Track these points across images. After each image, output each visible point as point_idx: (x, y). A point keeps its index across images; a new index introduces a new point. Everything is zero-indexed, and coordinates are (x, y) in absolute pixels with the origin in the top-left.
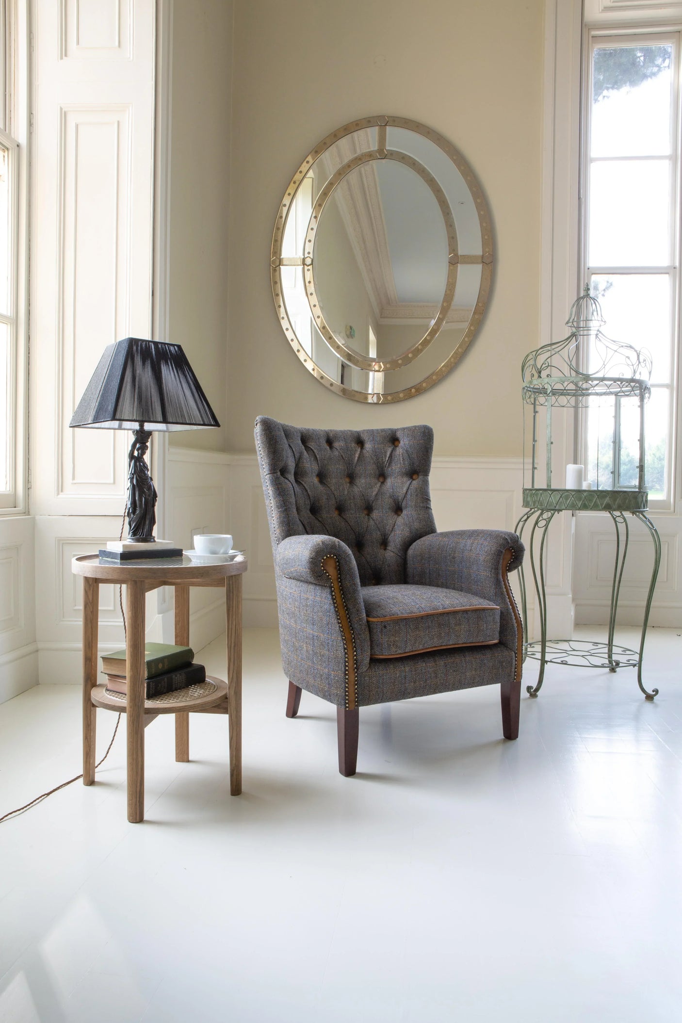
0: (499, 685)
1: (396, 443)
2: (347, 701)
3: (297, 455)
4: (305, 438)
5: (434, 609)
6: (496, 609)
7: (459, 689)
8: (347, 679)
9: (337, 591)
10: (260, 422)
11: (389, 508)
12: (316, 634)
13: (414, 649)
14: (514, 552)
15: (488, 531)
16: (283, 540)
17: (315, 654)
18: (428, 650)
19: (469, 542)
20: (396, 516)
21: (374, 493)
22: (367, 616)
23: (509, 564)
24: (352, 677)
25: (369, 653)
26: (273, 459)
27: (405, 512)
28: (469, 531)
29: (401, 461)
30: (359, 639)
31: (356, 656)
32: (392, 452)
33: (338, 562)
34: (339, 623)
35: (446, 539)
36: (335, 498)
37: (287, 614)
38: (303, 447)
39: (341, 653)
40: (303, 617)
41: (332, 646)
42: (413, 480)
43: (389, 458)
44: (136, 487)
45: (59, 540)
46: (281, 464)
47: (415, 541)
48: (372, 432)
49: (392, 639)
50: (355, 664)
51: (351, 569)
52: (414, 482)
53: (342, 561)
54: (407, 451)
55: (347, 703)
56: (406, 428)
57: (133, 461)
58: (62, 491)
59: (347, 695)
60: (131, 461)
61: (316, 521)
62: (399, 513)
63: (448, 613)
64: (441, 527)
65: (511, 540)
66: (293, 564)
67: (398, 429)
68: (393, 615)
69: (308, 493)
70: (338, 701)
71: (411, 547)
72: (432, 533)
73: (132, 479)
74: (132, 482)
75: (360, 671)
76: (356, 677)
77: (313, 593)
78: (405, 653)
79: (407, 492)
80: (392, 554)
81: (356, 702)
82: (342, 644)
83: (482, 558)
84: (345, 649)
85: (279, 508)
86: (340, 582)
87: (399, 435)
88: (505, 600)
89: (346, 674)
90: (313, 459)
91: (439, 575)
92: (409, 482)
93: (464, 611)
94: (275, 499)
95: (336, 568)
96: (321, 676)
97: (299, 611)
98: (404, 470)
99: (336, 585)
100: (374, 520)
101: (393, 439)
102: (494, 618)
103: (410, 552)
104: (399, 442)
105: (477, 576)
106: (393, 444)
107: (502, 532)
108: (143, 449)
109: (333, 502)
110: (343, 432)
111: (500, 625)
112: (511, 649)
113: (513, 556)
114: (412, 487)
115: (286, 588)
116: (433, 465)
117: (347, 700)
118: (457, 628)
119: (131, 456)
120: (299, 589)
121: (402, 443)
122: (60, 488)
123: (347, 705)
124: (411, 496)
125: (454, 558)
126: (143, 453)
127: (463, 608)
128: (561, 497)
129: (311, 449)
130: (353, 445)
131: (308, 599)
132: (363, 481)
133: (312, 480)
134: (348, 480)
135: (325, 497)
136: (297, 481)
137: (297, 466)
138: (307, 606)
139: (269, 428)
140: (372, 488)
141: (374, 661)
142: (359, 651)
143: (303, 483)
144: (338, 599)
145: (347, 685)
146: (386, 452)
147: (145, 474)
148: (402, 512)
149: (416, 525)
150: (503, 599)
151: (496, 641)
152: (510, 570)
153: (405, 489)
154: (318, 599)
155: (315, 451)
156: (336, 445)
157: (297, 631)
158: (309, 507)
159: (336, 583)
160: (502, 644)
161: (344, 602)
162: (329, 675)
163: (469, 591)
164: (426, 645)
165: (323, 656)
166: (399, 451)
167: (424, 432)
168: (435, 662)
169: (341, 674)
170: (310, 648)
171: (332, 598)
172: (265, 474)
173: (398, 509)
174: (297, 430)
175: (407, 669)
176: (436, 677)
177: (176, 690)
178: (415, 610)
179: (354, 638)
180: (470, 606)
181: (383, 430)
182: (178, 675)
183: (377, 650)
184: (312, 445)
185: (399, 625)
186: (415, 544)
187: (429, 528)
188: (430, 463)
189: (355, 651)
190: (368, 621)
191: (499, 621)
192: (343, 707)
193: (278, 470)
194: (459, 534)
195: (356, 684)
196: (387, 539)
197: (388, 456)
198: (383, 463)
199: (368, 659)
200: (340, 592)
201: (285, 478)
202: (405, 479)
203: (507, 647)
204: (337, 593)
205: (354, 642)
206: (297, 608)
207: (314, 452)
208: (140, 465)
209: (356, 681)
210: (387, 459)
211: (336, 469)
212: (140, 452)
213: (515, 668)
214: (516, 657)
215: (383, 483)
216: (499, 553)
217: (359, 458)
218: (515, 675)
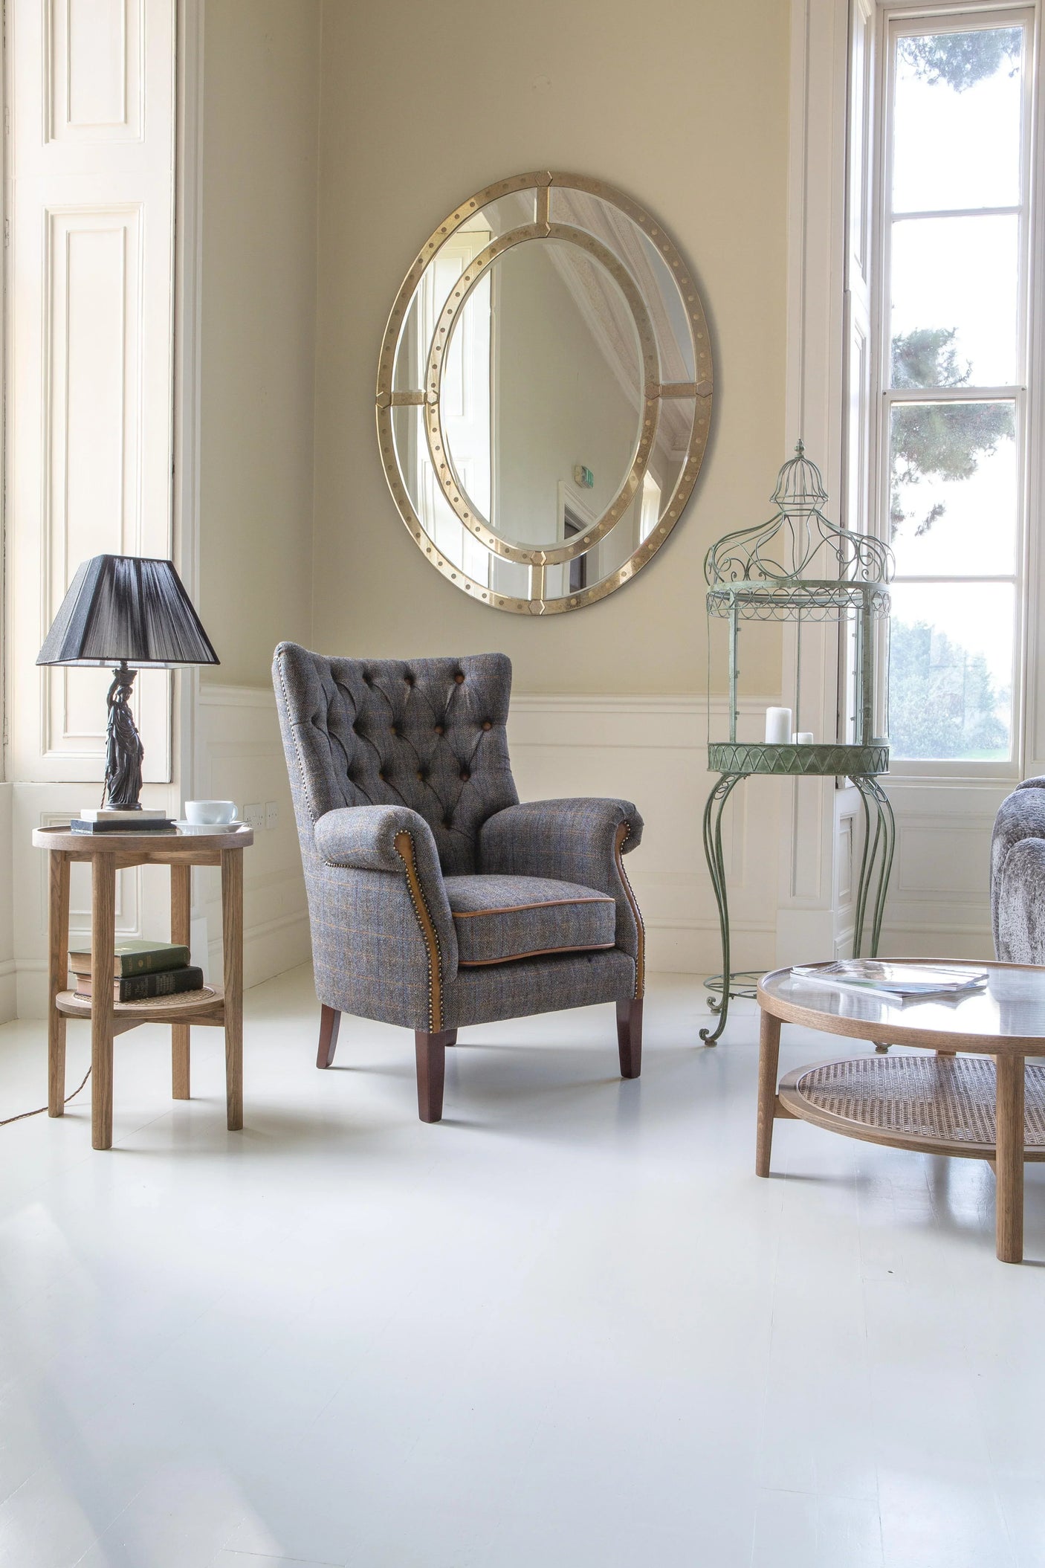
0: (614, 1003)
1: (460, 678)
2: (431, 1022)
3: (330, 696)
4: (337, 672)
5: (535, 901)
6: (611, 901)
7: (567, 1008)
8: (431, 992)
9: (413, 878)
10: (286, 651)
11: (452, 771)
12: (383, 937)
13: (512, 953)
14: (629, 827)
15: (594, 799)
16: (321, 815)
17: (381, 963)
18: (530, 955)
19: (570, 815)
20: (461, 783)
21: (431, 750)
22: (453, 911)
23: (624, 843)
24: (436, 989)
25: (457, 958)
26: (303, 703)
27: (474, 776)
28: (567, 800)
29: (468, 704)
30: (444, 940)
31: (440, 961)
32: (455, 691)
33: (413, 839)
34: (418, 920)
35: (535, 812)
36: (380, 757)
37: (334, 915)
38: (336, 685)
39: (421, 959)
40: (361, 916)
41: (409, 950)
42: (486, 730)
43: (450, 699)
44: (116, 740)
45: (45, 817)
46: (313, 711)
47: (490, 816)
48: (425, 664)
49: (486, 939)
50: (440, 972)
51: (429, 849)
52: (487, 734)
53: (419, 839)
54: (476, 690)
55: (431, 1024)
56: (474, 658)
57: (113, 708)
58: (50, 748)
59: (431, 1014)
60: (110, 708)
61: (357, 790)
62: (465, 778)
63: (553, 906)
64: (524, 797)
65: (626, 811)
66: (352, 845)
67: (461, 659)
68: (486, 908)
69: (344, 750)
70: (418, 1022)
71: (485, 825)
72: (514, 804)
73: (110, 730)
74: (110, 734)
75: (447, 982)
76: (442, 989)
77: (378, 883)
78: (501, 958)
79: (477, 747)
80: (460, 835)
81: (442, 1022)
82: (424, 946)
83: (588, 836)
84: (428, 953)
85: (313, 771)
86: (415, 866)
87: (464, 666)
88: (621, 891)
89: (430, 986)
90: (348, 701)
91: (527, 862)
92: (479, 734)
93: (572, 904)
94: (307, 757)
95: (410, 848)
96: (392, 992)
97: (356, 909)
98: (472, 717)
99: (410, 871)
100: (432, 788)
101: (456, 673)
102: (609, 914)
103: (485, 831)
104: (464, 677)
105: (582, 859)
106: (455, 680)
107: (613, 801)
108: (126, 692)
109: (376, 763)
110: (385, 664)
111: (616, 923)
112: (630, 956)
113: (628, 832)
114: (485, 740)
115: (330, 879)
116: (511, 708)
117: (431, 1020)
118: (564, 926)
119: (111, 702)
120: (354, 880)
121: (468, 679)
122: (48, 744)
123: (431, 1027)
124: (483, 753)
125: (548, 837)
126: (126, 698)
127: (570, 900)
128: (748, 755)
129: (345, 687)
130: (401, 681)
131: (368, 891)
132: (416, 732)
133: (347, 732)
134: (393, 731)
135: (367, 755)
136: (332, 735)
137: (328, 710)
138: (368, 901)
139: (295, 659)
140: (427, 742)
141: (463, 969)
142: (445, 955)
143: (337, 736)
144: (416, 889)
145: (430, 1000)
146: (446, 692)
147: (127, 724)
148: (469, 776)
149: (492, 794)
150: (618, 889)
151: (612, 944)
152: (624, 851)
153: (474, 743)
154: (385, 890)
155: (351, 690)
156: (377, 681)
157: (351, 937)
158: (346, 769)
159: (411, 868)
160: (618, 948)
161: (422, 893)
162: (404, 989)
163: (572, 880)
164: (526, 948)
165: (395, 966)
166: (465, 689)
167: (499, 664)
168: (537, 970)
169: (422, 986)
170: (373, 957)
171: (407, 888)
172: (291, 723)
173: (465, 770)
174: (326, 662)
175: (504, 979)
176: (539, 990)
178: (512, 902)
179: (438, 939)
180: (579, 897)
181: (440, 661)
183: (466, 953)
184: (346, 682)
185: (494, 921)
186: (490, 819)
187: (508, 800)
188: (507, 705)
189: (440, 955)
190: (454, 918)
191: (614, 918)
192: (425, 1031)
193: (307, 720)
194: (554, 805)
195: (442, 1000)
196: (452, 813)
197: (449, 697)
198: (443, 706)
199: (457, 966)
200: (417, 880)
201: (318, 728)
202: (473, 730)
203: (625, 952)
204: (412, 881)
205: (438, 944)
206: (351, 905)
207: (349, 692)
208: (121, 712)
209: (442, 994)
210: (448, 701)
211: (380, 716)
212: (122, 696)
213: (636, 981)
214: (636, 966)
215: (442, 735)
216: (609, 829)
217: (409, 700)
218: (636, 991)
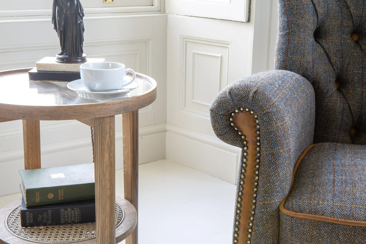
9: (251, 158)
33: (257, 119)
86: (259, 146)
99: (251, 149)
144: (250, 169)
159: (252, 146)
171: (242, 166)
177: (66, 223)
182: (69, 210)
185: (320, 230)
204: (250, 161)
